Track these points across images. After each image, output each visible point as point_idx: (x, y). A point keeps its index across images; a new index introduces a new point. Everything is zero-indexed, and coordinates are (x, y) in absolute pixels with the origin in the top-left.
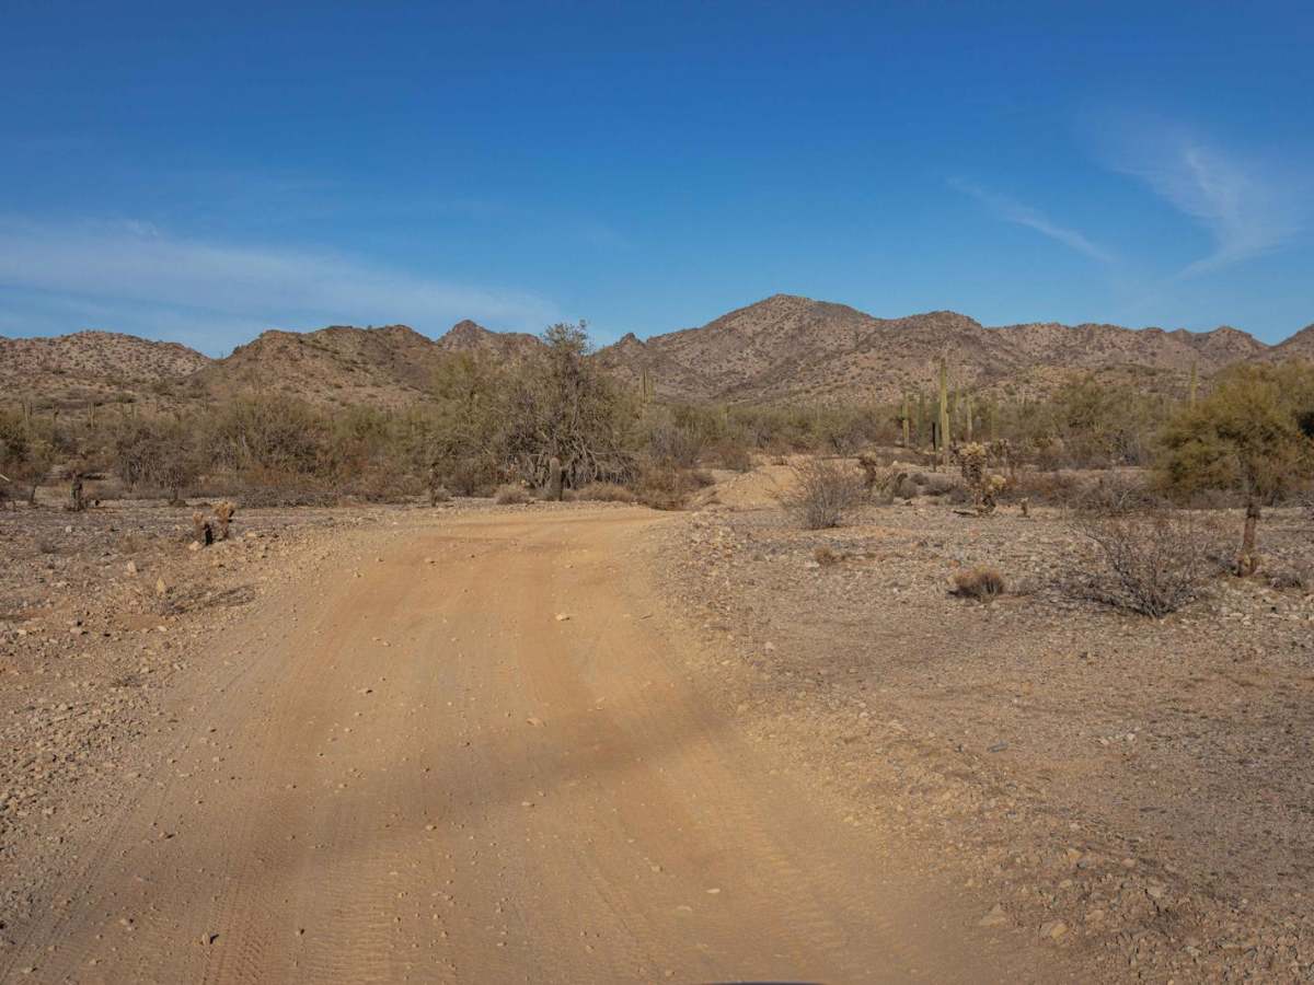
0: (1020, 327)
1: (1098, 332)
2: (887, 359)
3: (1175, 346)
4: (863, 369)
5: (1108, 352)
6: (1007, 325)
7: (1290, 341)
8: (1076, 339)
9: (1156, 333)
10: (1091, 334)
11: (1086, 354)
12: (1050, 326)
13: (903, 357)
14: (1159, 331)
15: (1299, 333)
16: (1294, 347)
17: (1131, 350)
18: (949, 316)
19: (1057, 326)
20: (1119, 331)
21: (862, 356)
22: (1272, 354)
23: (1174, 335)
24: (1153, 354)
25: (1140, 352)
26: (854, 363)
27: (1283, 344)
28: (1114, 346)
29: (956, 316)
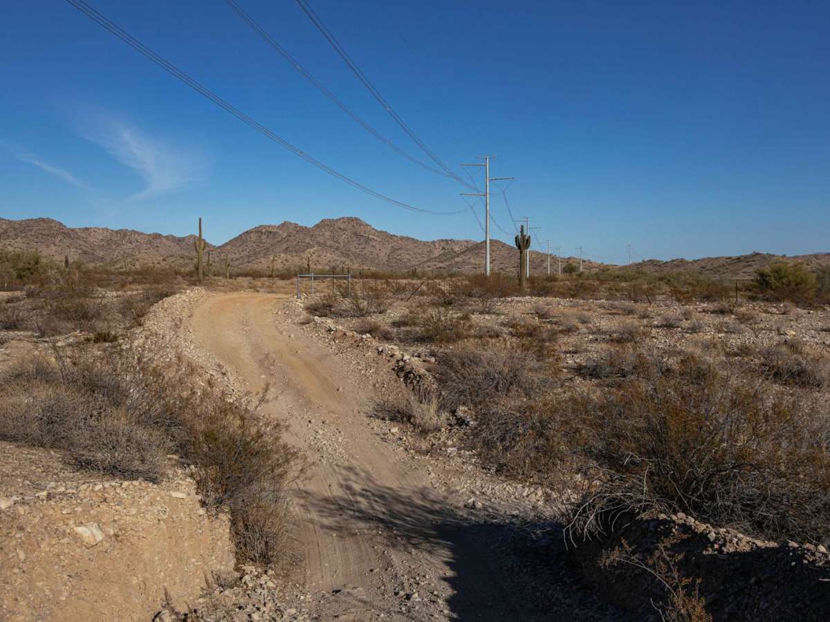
0: (87, 229)
1: (129, 234)
2: (28, 243)
3: (168, 243)
4: (15, 248)
5: (134, 244)
6: (80, 227)
7: (227, 244)
8: (117, 237)
9: (158, 236)
10: (125, 235)
11: (123, 245)
12: (103, 229)
13: (37, 242)
14: (160, 235)
15: (231, 241)
16: (228, 247)
17: (146, 244)
18: (49, 221)
19: (107, 230)
20: (139, 234)
21: (13, 241)
22: (219, 250)
23: (167, 238)
24: (157, 247)
25: (151, 245)
26: (9, 245)
27: (224, 246)
28: (137, 241)
29: (53, 221)
